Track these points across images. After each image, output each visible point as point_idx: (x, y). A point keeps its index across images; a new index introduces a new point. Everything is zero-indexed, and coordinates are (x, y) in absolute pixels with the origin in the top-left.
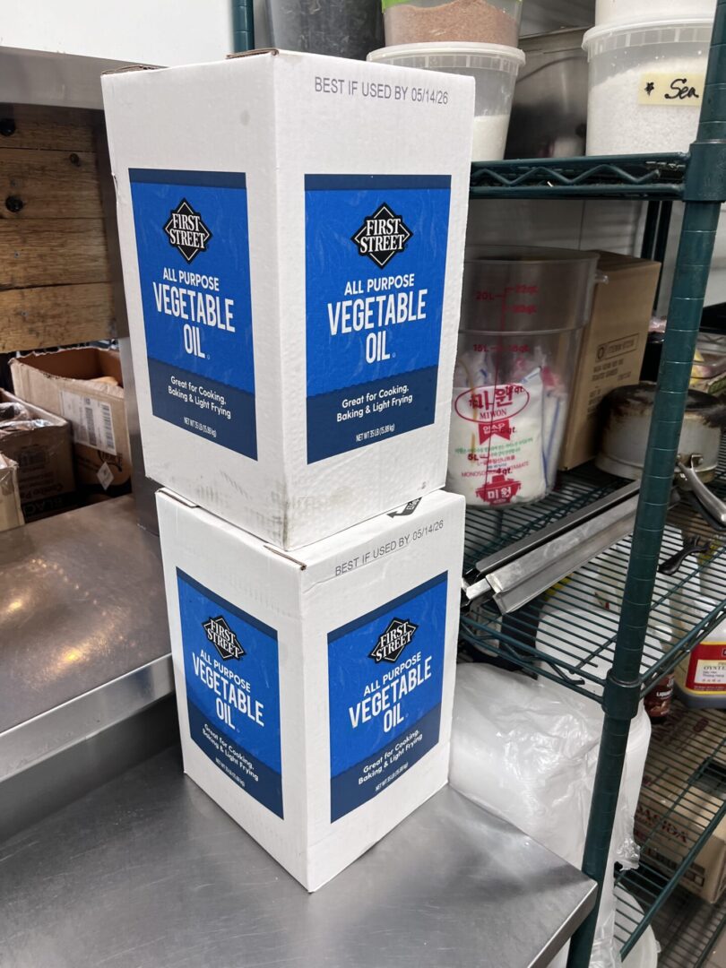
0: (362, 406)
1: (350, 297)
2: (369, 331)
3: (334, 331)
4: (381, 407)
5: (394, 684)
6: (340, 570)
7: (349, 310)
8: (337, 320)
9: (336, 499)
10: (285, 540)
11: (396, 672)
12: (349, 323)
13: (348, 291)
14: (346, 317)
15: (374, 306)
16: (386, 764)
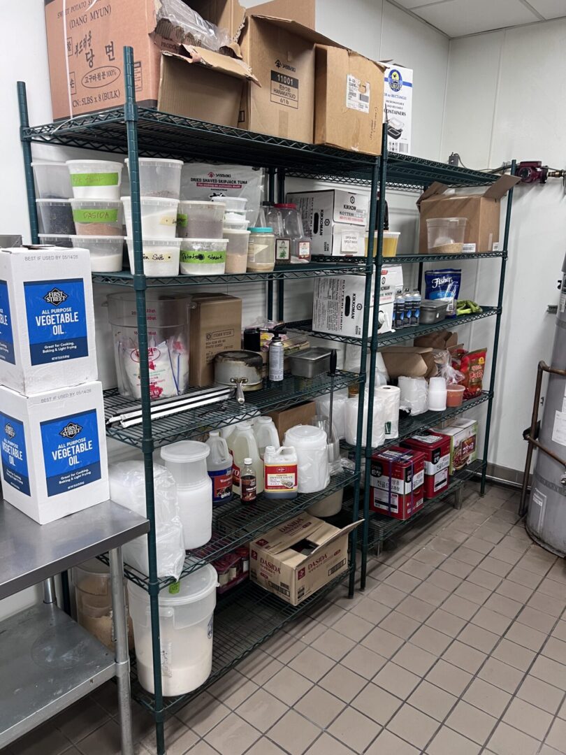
0: (54, 348)
1: (44, 315)
2: (54, 325)
3: (39, 324)
4: (62, 349)
5: (73, 447)
6: (43, 401)
7: (44, 318)
8: (39, 322)
9: (44, 379)
10: (24, 391)
11: (73, 443)
12: (45, 322)
13: (43, 312)
14: (43, 321)
15: (55, 317)
16: (72, 479)
